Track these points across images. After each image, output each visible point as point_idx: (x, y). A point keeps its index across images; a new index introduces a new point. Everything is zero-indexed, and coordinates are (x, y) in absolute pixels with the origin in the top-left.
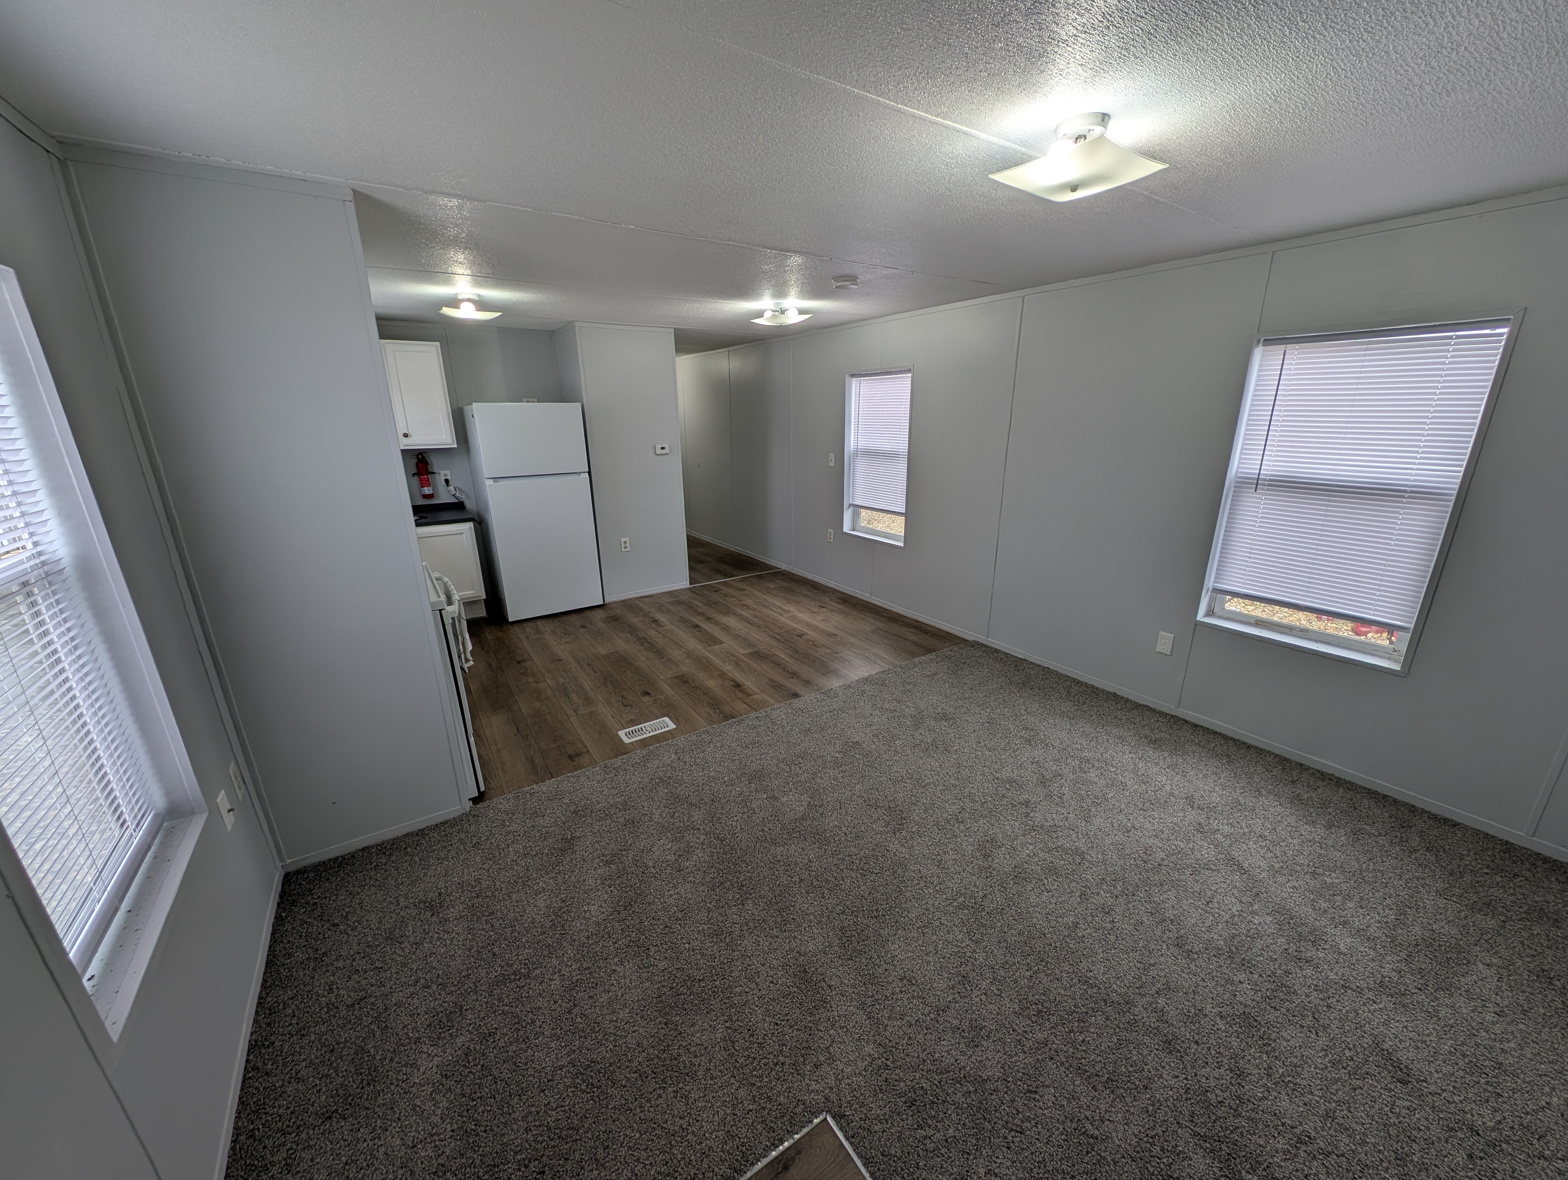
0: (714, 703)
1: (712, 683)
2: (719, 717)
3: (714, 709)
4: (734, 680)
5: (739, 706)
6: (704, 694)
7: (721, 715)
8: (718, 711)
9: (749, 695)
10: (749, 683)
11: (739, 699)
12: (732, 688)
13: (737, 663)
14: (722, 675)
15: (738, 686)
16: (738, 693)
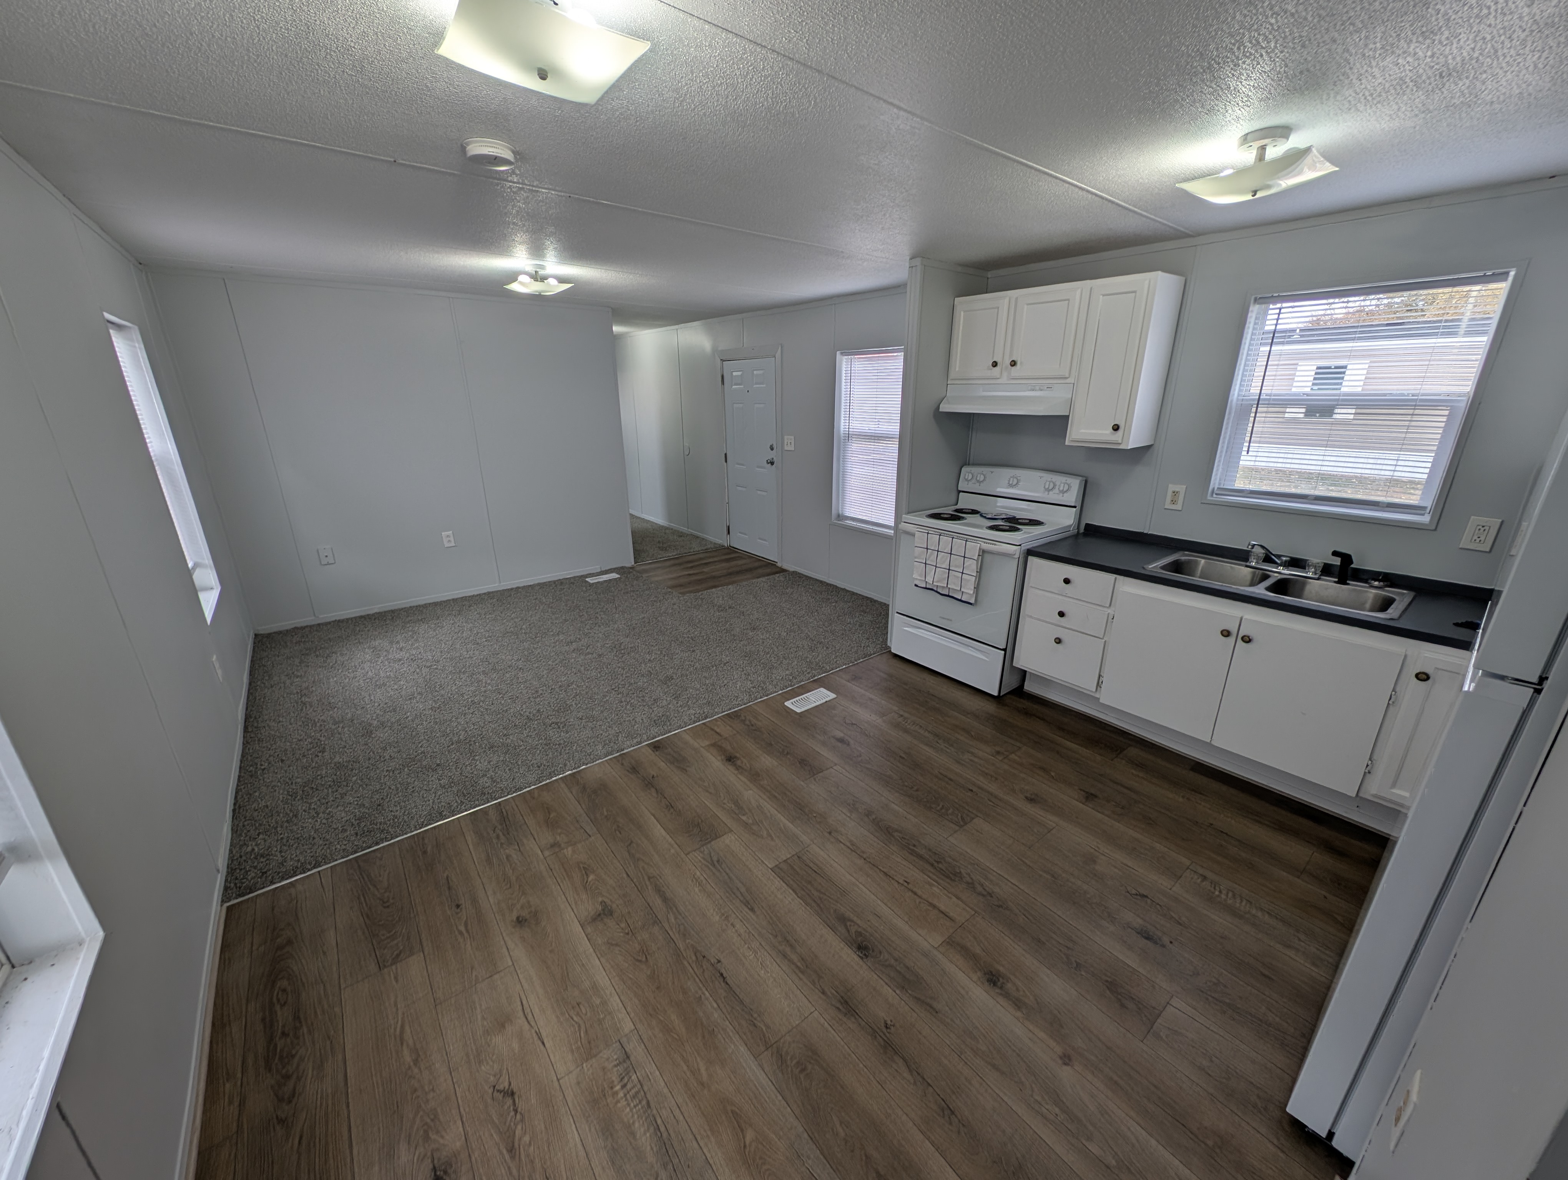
0: (753, 731)
1: (767, 761)
2: (745, 716)
3: (752, 725)
4: (738, 768)
5: (725, 730)
6: (771, 745)
7: (744, 718)
8: (747, 722)
9: (714, 745)
10: (716, 763)
11: (726, 739)
12: (738, 755)
13: (738, 808)
14: (755, 777)
15: (730, 759)
16: (729, 748)
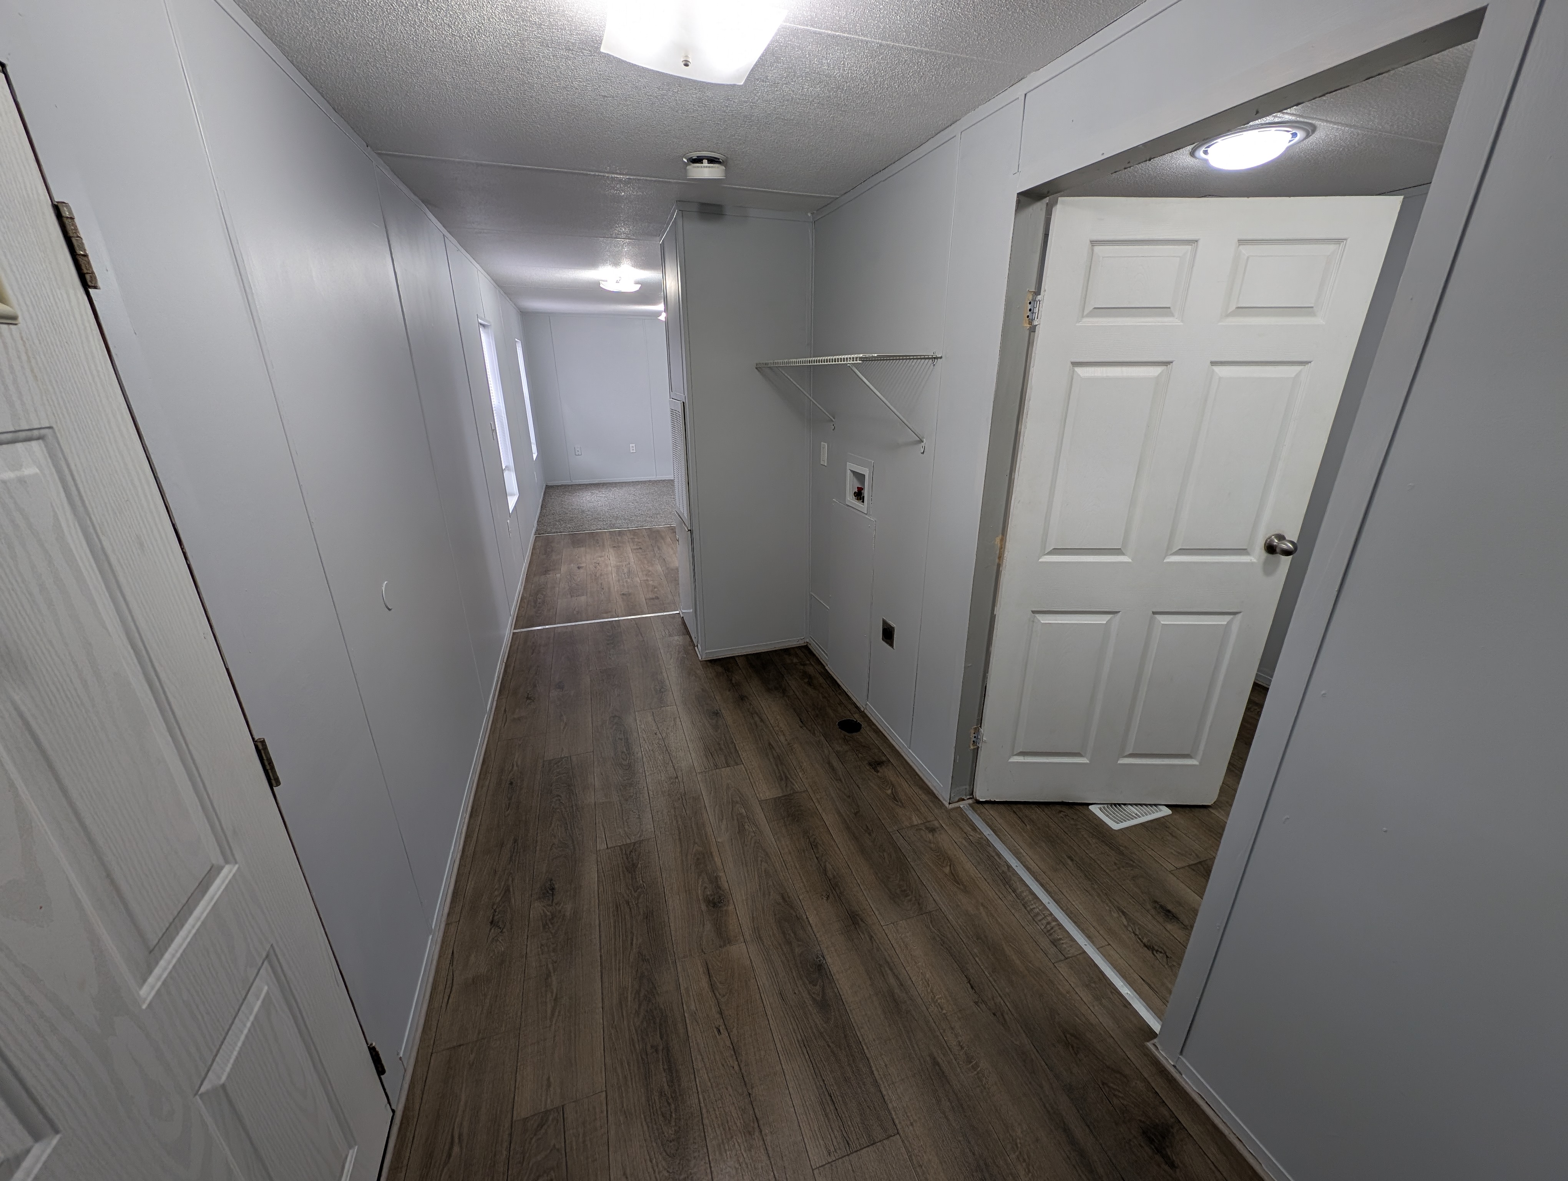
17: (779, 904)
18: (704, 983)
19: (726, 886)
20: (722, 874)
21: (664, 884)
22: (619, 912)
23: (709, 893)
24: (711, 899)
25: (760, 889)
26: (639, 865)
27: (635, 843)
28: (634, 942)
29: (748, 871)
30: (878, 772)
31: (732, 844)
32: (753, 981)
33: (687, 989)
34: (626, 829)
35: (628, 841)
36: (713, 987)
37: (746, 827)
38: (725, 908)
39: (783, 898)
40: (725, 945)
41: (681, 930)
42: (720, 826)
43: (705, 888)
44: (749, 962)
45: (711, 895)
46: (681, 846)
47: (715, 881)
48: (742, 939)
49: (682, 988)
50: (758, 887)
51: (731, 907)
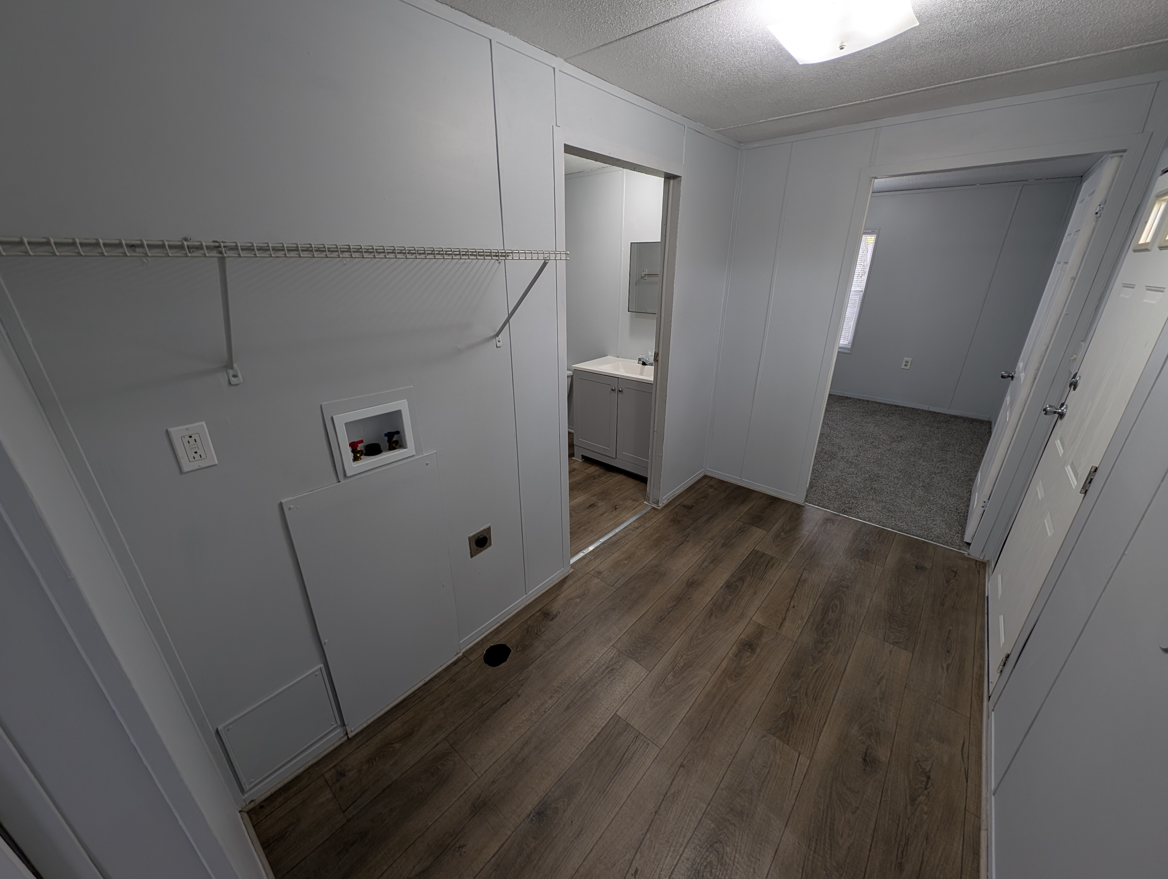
17: (716, 616)
18: (787, 623)
19: (734, 648)
20: (730, 655)
21: (772, 684)
22: (816, 694)
23: (749, 653)
24: (750, 650)
25: (717, 629)
26: (782, 712)
27: (774, 734)
28: (814, 670)
29: (713, 642)
30: (559, 612)
31: (704, 664)
32: (763, 606)
33: (798, 628)
34: (772, 757)
35: (778, 741)
36: (784, 619)
37: (682, 664)
38: (746, 639)
39: (711, 616)
40: (763, 626)
41: (782, 652)
42: (699, 682)
43: (748, 657)
44: (757, 612)
45: (748, 651)
46: (739, 696)
47: (738, 655)
48: (752, 621)
49: (800, 631)
50: (717, 631)
51: (742, 636)
